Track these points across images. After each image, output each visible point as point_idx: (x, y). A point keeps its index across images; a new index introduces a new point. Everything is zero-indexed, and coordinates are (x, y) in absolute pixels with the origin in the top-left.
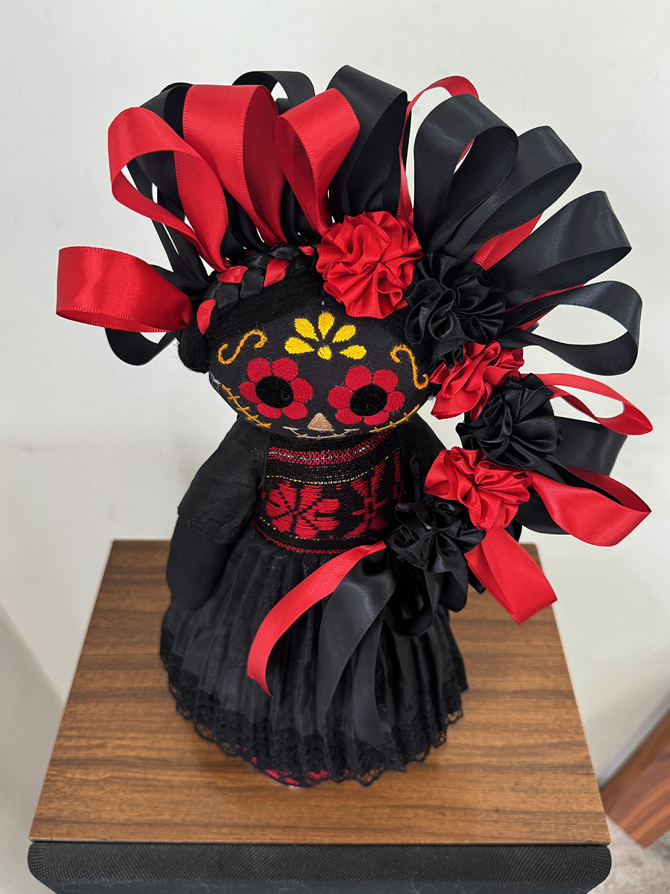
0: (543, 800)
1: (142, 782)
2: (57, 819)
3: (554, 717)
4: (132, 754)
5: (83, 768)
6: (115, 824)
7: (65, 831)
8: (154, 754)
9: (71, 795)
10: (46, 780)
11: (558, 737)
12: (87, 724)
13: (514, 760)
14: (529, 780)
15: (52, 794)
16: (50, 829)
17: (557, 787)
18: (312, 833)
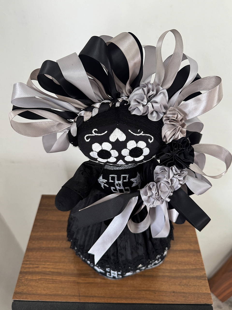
0: (190, 289)
1: (52, 280)
2: (22, 293)
3: (193, 259)
4: (48, 270)
5: (31, 275)
6: (42, 295)
7: (25, 297)
8: (55, 271)
9: (27, 284)
10: (18, 279)
11: (195, 266)
12: (32, 260)
13: (180, 274)
14: (184, 281)
15: (21, 284)
16: (20, 296)
17: (194, 284)
18: (110, 299)
